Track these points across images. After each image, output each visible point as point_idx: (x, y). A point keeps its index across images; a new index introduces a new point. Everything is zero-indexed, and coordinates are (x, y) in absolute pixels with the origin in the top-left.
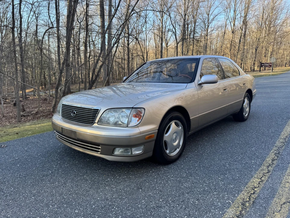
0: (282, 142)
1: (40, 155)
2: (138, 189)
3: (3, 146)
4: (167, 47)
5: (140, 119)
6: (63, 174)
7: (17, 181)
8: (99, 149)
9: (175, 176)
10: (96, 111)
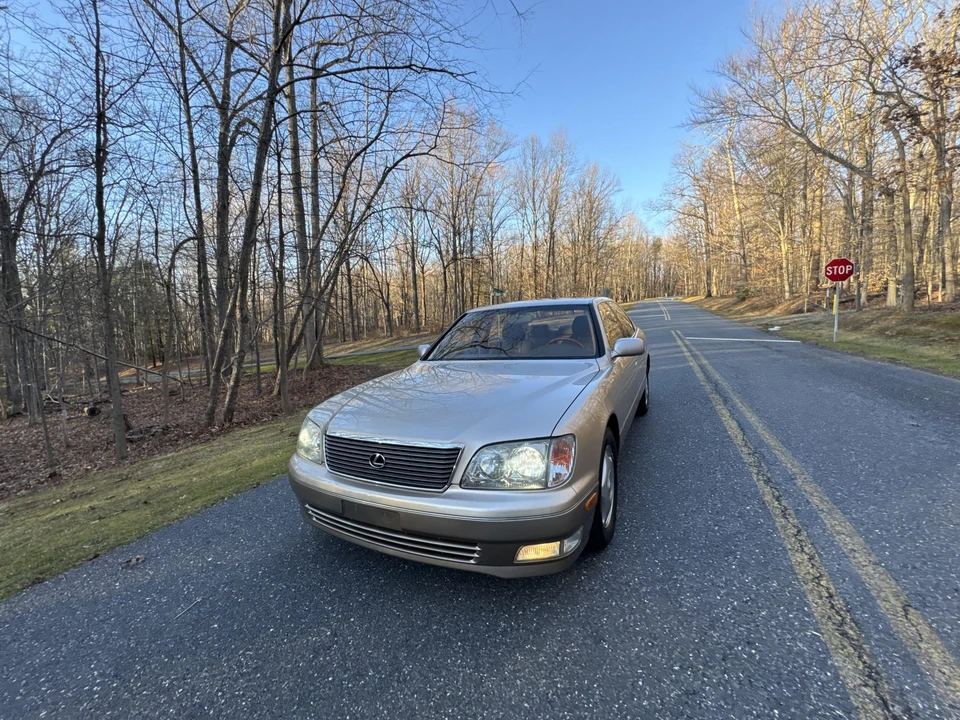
0: (749, 454)
1: (264, 572)
2: (597, 643)
3: (134, 561)
4: (423, 273)
5: (568, 462)
6: (368, 630)
7: (243, 695)
8: (474, 552)
9: (646, 581)
10: (454, 454)
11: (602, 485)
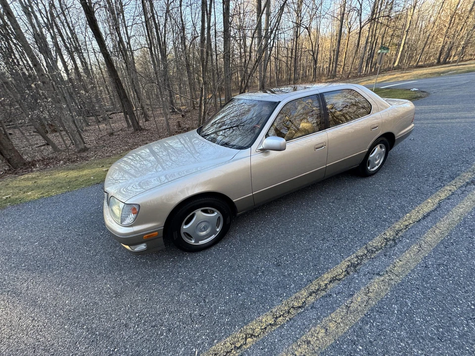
0: (386, 239)
4: (349, 32)
11: (184, 227)
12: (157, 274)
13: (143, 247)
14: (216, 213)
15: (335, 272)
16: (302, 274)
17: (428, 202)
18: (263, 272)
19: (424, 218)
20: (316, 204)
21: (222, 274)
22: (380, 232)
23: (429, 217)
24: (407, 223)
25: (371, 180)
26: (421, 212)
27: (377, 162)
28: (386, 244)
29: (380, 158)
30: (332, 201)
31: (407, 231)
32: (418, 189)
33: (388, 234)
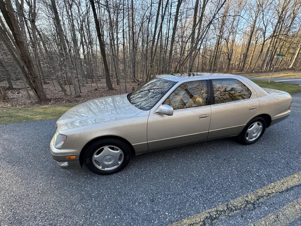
4: (256, 44)
11: (95, 156)
12: (72, 185)
13: (66, 164)
14: (119, 151)
15: (194, 220)
16: (167, 214)
17: (294, 177)
18: (139, 203)
19: (287, 190)
20: (199, 158)
21: (111, 197)
22: (243, 194)
23: (292, 192)
24: (269, 191)
25: (247, 148)
26: (286, 185)
27: (254, 135)
28: (246, 206)
29: (257, 132)
30: (211, 158)
31: (268, 199)
32: (288, 163)
33: (250, 197)
